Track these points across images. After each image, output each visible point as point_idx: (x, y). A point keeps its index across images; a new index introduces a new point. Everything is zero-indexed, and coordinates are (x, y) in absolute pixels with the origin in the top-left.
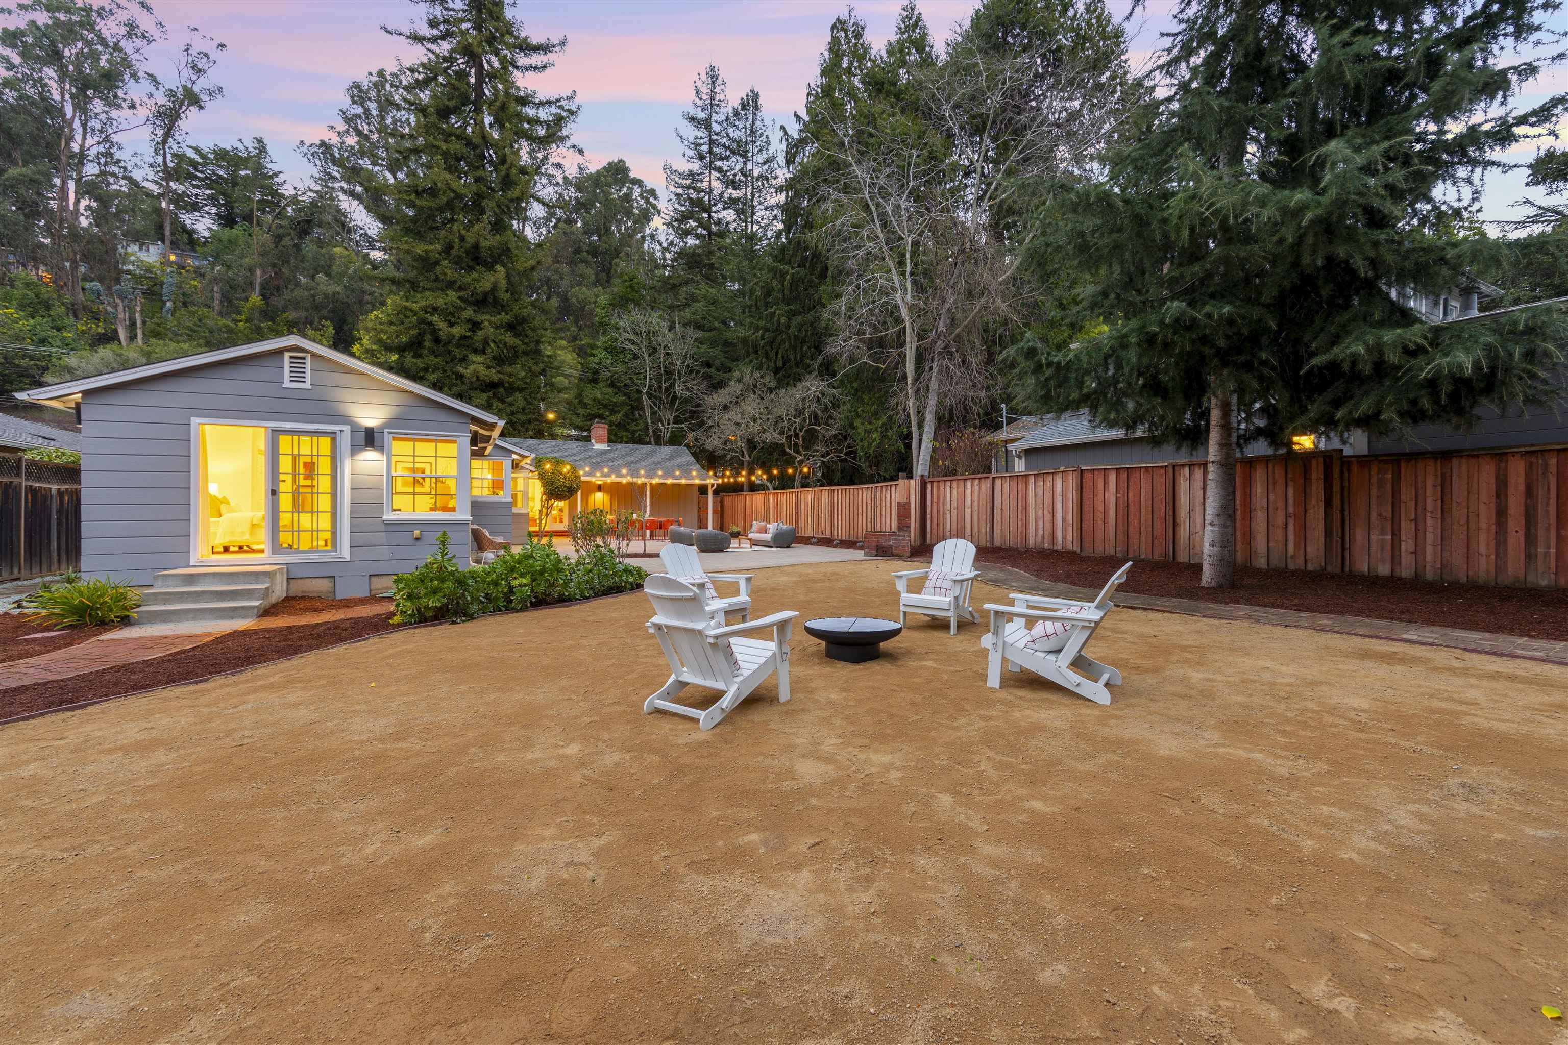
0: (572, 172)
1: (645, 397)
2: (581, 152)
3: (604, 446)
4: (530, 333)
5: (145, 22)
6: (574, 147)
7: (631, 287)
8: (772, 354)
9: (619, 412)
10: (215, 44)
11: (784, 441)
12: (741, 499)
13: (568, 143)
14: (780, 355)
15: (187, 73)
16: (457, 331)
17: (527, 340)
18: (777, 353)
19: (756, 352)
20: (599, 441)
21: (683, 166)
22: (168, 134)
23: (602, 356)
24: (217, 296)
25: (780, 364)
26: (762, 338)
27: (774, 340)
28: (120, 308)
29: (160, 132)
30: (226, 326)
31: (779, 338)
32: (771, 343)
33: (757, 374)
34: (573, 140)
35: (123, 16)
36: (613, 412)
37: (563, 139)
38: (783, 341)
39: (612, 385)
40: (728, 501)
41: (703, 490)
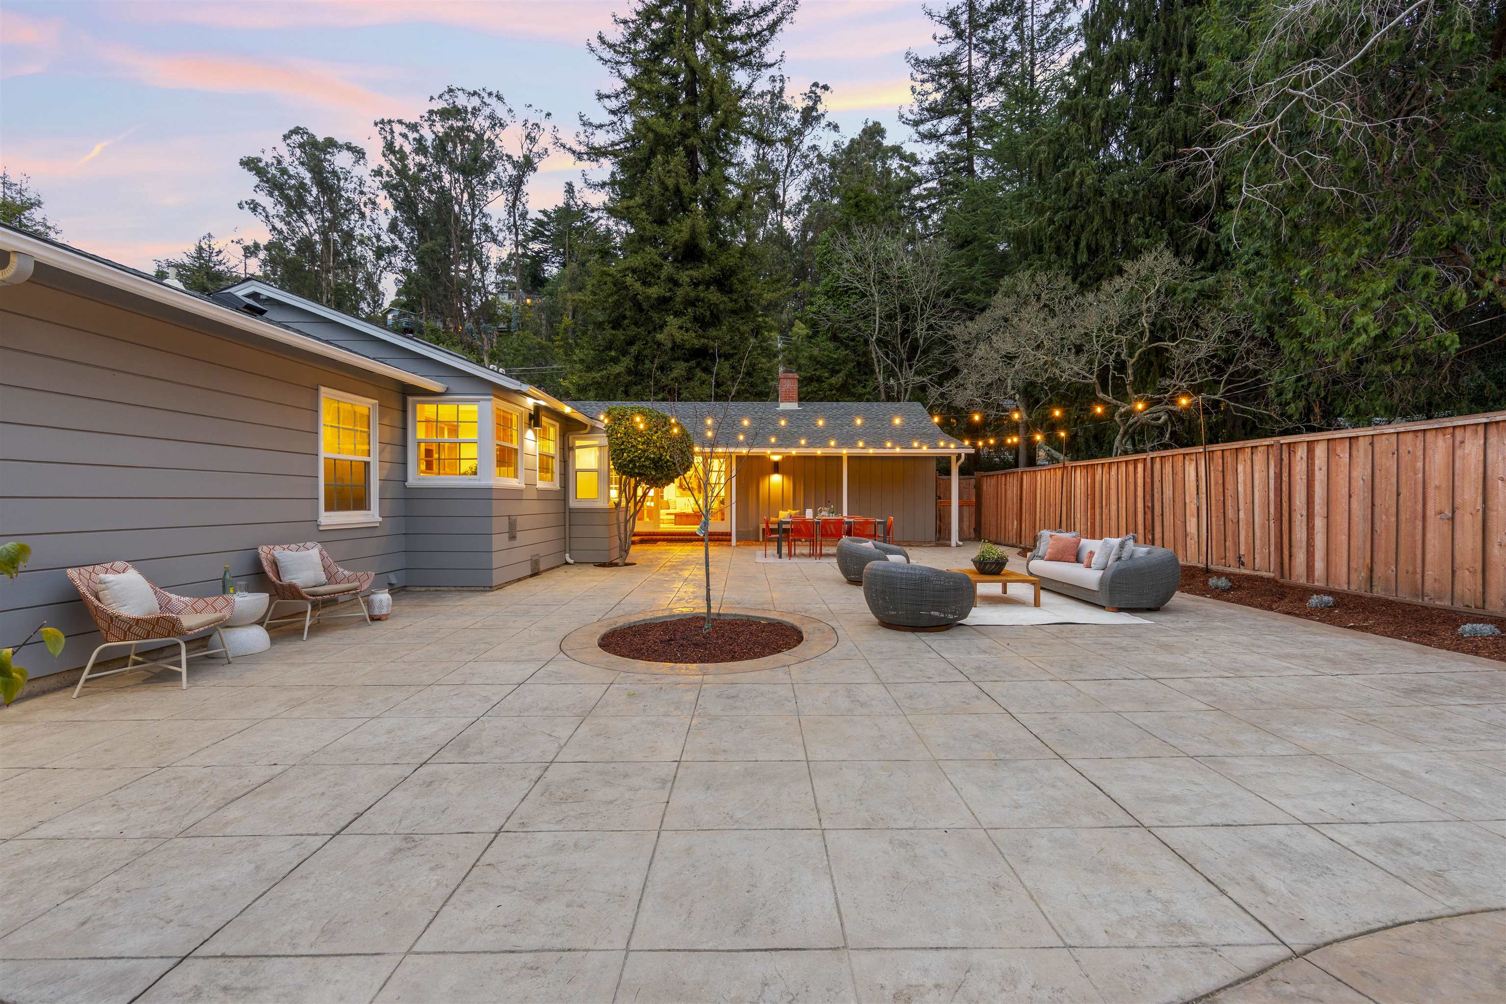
0: (827, 149)
1: (873, 348)
2: (836, 128)
3: (794, 406)
4: (739, 287)
5: (501, 112)
6: (829, 125)
7: (857, 205)
8: (1069, 247)
9: (838, 372)
10: (544, 114)
11: (1093, 379)
12: (1012, 484)
13: (823, 122)
14: (1083, 244)
15: (527, 144)
16: (654, 291)
17: (735, 297)
18: (1077, 244)
19: (1040, 250)
20: (788, 399)
21: (935, 52)
22: (516, 199)
23: (821, 302)
24: (544, 322)
25: (1083, 258)
26: (1051, 221)
27: (1072, 222)
28: (485, 342)
29: (511, 198)
30: (539, 343)
31: (1082, 217)
32: (1067, 228)
33: (1041, 278)
34: (828, 118)
35: (486, 111)
36: (834, 372)
37: (818, 118)
38: (1090, 219)
39: (834, 338)
40: (989, 485)
41: (943, 466)
